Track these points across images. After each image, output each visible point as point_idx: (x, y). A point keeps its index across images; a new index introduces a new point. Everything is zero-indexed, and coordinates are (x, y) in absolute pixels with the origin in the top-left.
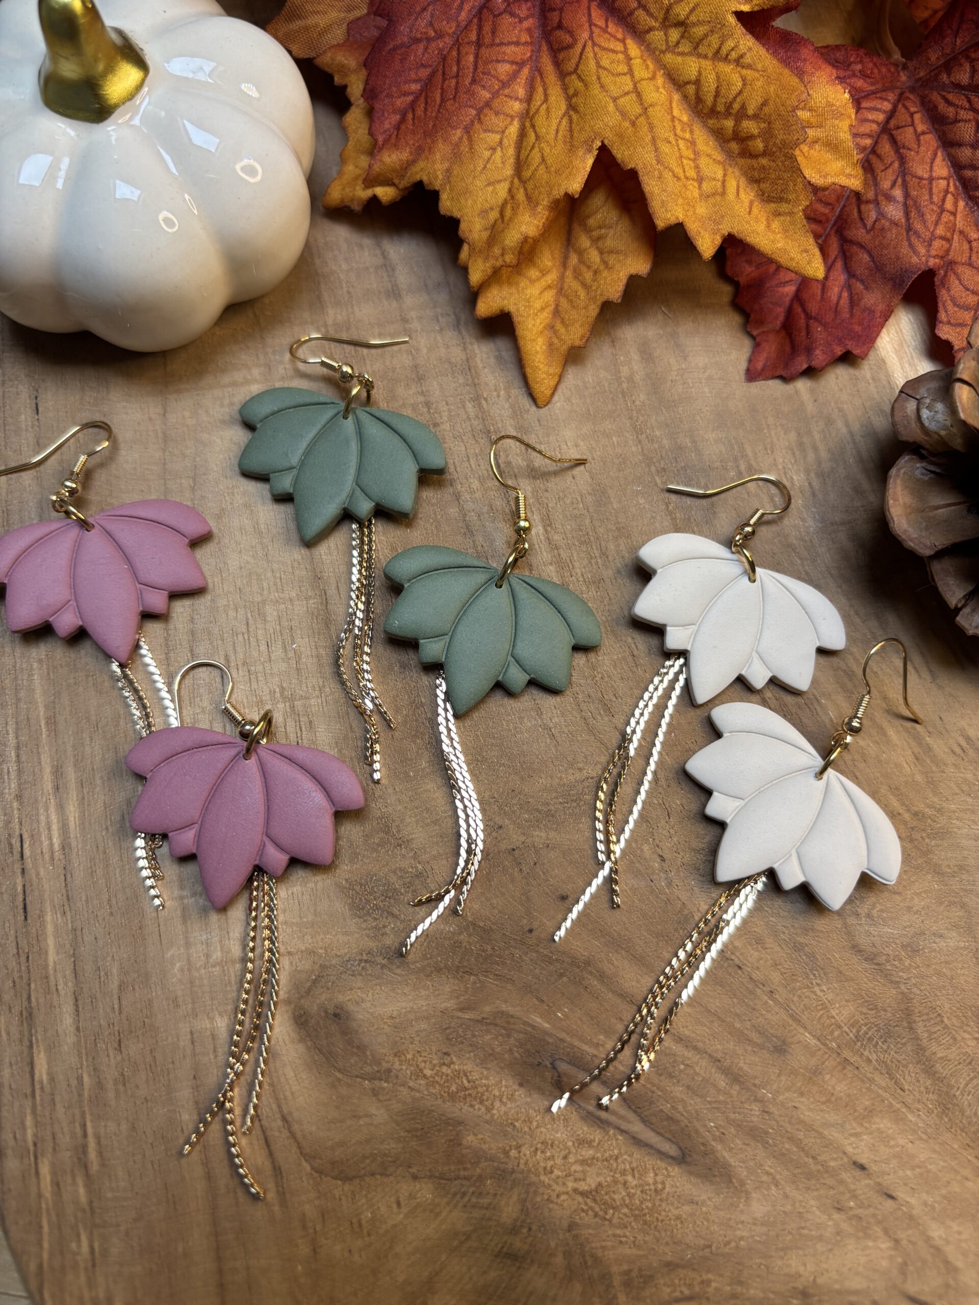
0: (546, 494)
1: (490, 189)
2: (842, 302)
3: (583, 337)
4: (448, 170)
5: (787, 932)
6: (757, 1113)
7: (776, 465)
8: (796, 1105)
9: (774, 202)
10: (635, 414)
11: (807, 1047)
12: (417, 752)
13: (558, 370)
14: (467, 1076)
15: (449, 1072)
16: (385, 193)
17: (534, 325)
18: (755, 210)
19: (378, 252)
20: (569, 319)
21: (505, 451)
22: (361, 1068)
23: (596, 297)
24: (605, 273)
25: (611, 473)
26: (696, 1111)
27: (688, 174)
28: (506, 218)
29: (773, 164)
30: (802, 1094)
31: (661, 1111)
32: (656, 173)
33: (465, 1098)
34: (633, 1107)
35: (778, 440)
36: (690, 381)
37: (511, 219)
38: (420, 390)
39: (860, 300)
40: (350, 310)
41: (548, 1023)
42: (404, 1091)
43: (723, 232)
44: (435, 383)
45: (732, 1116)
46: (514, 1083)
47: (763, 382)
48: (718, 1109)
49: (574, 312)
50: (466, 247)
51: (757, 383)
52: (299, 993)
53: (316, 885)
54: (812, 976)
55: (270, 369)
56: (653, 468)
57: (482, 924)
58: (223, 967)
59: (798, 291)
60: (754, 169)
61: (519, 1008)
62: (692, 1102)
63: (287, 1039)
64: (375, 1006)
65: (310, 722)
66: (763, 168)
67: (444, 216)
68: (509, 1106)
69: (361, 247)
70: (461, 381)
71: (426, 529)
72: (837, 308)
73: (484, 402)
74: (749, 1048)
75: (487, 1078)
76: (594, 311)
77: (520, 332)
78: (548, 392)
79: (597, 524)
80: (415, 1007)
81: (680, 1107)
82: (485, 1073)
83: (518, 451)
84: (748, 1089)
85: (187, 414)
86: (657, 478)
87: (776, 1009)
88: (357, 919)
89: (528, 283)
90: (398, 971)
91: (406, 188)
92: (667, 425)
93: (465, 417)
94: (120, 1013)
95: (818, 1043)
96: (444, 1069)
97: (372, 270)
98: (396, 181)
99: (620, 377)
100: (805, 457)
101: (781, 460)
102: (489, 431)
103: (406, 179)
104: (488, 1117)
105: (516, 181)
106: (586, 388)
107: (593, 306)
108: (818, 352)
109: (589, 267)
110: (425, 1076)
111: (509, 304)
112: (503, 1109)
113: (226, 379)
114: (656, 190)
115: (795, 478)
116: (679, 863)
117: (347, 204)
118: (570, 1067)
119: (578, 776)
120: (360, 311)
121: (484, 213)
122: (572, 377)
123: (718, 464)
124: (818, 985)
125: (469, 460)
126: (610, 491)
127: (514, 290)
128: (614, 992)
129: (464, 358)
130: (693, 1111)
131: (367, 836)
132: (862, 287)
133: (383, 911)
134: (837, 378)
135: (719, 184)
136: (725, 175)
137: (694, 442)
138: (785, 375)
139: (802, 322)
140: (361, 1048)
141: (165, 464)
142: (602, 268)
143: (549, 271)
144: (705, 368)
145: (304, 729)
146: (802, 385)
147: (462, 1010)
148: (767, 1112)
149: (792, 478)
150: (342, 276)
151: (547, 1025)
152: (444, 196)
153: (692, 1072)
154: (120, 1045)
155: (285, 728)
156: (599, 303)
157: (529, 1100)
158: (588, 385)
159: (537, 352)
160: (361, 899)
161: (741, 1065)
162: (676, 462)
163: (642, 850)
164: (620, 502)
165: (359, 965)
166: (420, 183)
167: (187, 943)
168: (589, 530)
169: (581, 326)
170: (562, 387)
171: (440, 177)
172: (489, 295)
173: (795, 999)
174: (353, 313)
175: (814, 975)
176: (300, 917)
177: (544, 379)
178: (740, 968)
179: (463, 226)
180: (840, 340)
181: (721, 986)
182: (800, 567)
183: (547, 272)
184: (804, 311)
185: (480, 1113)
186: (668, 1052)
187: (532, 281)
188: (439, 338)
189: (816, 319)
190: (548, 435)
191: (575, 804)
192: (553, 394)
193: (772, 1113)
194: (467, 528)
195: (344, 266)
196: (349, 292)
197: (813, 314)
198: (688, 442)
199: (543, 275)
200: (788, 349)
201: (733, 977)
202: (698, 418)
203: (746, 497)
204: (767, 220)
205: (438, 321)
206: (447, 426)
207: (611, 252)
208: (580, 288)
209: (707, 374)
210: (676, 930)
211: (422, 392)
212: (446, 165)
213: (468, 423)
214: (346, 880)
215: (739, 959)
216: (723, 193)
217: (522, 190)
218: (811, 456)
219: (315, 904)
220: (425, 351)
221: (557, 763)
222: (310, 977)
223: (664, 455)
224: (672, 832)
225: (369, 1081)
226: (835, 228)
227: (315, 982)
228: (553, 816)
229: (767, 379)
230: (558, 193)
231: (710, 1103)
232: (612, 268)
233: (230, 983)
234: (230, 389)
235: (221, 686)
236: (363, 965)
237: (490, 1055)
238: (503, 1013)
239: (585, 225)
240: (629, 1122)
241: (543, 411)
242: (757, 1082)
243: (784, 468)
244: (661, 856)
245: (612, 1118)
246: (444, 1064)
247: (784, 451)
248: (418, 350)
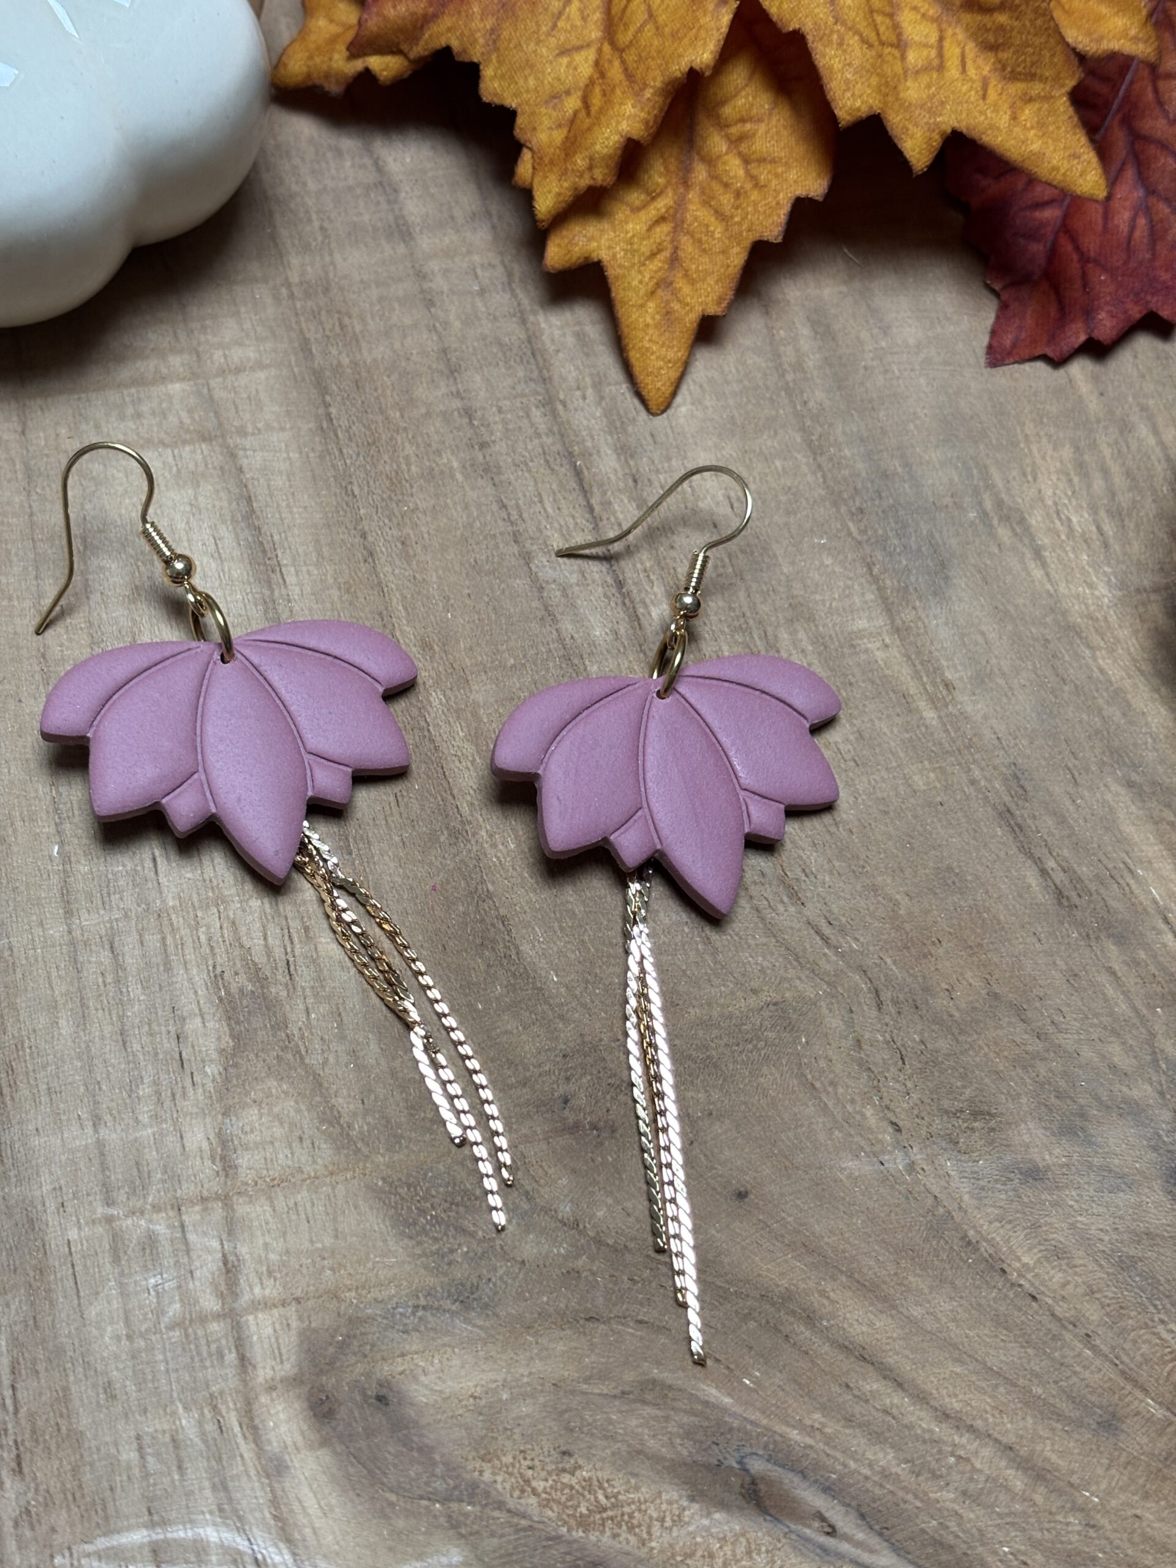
0: (673, 553)
1: (565, 60)
2: (1137, 234)
3: (720, 299)
4: (493, 31)
5: (1107, 1238)
6: (1079, 1528)
7: (1042, 500)
8: (1138, 1512)
9: (1022, 80)
10: (808, 423)
11: (1150, 1420)
12: (487, 973)
13: (681, 354)
14: (601, 1487)
15: (574, 1481)
16: (383, 66)
17: (641, 282)
18: (992, 94)
19: (367, 161)
20: (697, 271)
21: (601, 485)
22: (427, 1484)
23: (741, 233)
24: (755, 196)
25: (776, 518)
26: (980, 1530)
27: (884, 38)
28: (594, 110)
29: (1016, 23)
30: (1146, 1496)
31: (923, 1531)
32: (835, 37)
33: (603, 1525)
34: (877, 1527)
35: (1044, 458)
36: (895, 367)
37: (602, 111)
38: (454, 389)
39: (1166, 231)
40: (327, 259)
41: (729, 1395)
42: (502, 1516)
43: (943, 127)
44: (478, 378)
45: (1038, 1535)
46: (681, 1497)
47: (1016, 366)
48: (1013, 1524)
49: (705, 259)
50: (526, 155)
51: (1005, 368)
52: (316, 1366)
53: (333, 1188)
54: (1151, 1309)
55: (198, 356)
56: (843, 509)
57: (610, 1242)
58: (186, 1330)
59: (1066, 216)
60: (987, 30)
61: (681, 1374)
62: (972, 1516)
63: (299, 1439)
64: (444, 1382)
65: (307, 929)
66: (1001, 28)
67: (489, 105)
68: (675, 1533)
69: (339, 153)
70: (521, 374)
71: (478, 613)
72: (1129, 243)
73: (560, 407)
74: (1059, 1426)
75: (637, 1489)
76: (737, 257)
77: (618, 292)
78: (667, 390)
79: (758, 599)
80: (509, 1379)
81: (952, 1525)
82: (633, 1481)
83: (622, 485)
84: (1060, 1492)
85: (63, 431)
86: (851, 525)
87: (1098, 1362)
88: (406, 1241)
89: (628, 212)
90: (480, 1322)
91: (420, 60)
92: (862, 440)
93: (530, 431)
94: (16, 1411)
95: (1168, 1414)
96: (566, 1478)
97: (359, 191)
98: (404, 47)
99: (781, 365)
100: (1089, 486)
101: (1050, 492)
102: (571, 454)
103: (422, 43)
104: (643, 1553)
105: (607, 48)
106: (728, 383)
107: (736, 250)
108: (1102, 315)
109: (726, 185)
110: (534, 1492)
111: (599, 247)
112: (667, 1538)
113: (125, 373)
114: (837, 65)
115: (1074, 519)
116: (924, 1133)
117: (317, 82)
118: (770, 1466)
119: (753, 1001)
120: (345, 260)
121: (555, 97)
122: (706, 364)
123: (948, 500)
124: (1162, 1322)
125: (541, 502)
126: (775, 546)
127: (606, 225)
128: (833, 1343)
129: (523, 336)
130: (974, 1530)
131: (412, 1107)
132: (1167, 211)
133: (448, 1226)
134: (1135, 357)
135: (933, 53)
136: (941, 39)
137: (907, 465)
138: (1051, 354)
139: (1074, 267)
140: (425, 1451)
141: (31, 515)
142: (748, 186)
143: (662, 192)
144: (918, 346)
145: (296, 940)
146: (1080, 370)
147: (587, 1380)
148: (1093, 1526)
149: (1069, 520)
150: (310, 202)
151: (727, 1400)
152: (488, 73)
153: (968, 1467)
154: (19, 1464)
155: (265, 939)
156: (747, 244)
157: (706, 1522)
158: (730, 377)
159: (647, 326)
160: (410, 1208)
161: (1048, 1454)
162: (880, 497)
163: (863, 1115)
164: (793, 563)
165: (413, 1314)
166: (448, 50)
167: (122, 1294)
168: (745, 609)
169: (717, 282)
170: (689, 381)
171: (481, 41)
172: (565, 233)
173: (1127, 1346)
174: (332, 263)
175: (1155, 1306)
176: (312, 1242)
177: (661, 368)
178: (1034, 1298)
179: (520, 121)
180: (1137, 295)
181: (1006, 1329)
182: (1091, 662)
183: (659, 195)
184: (1077, 248)
185: (627, 1548)
186: (927, 1436)
187: (636, 210)
188: (479, 304)
189: (1096, 262)
190: (669, 459)
191: (750, 1046)
192: (674, 394)
193: (1102, 1527)
194: (546, 609)
195: (312, 185)
196: (322, 228)
197: (1092, 254)
198: (896, 465)
199: (653, 199)
200: (1053, 311)
201: (1025, 1313)
202: (911, 426)
203: (996, 551)
204: (1012, 106)
205: (477, 277)
206: (501, 447)
207: (762, 160)
208: (713, 219)
209: (923, 356)
210: (926, 1240)
211: (458, 392)
212: (489, 23)
213: (536, 441)
214: (383, 1179)
215: (1032, 1284)
216: (941, 68)
217: (617, 63)
218: (1098, 484)
219: (335, 1220)
220: (457, 324)
221: (715, 981)
222: (333, 1337)
223: (859, 486)
224: (909, 1084)
225: (443, 1504)
226: (1120, 116)
227: (342, 1346)
228: (715, 1066)
229: (1023, 361)
230: (679, 68)
231: (1000, 1516)
232: (765, 186)
233: (199, 1354)
234: (133, 390)
235: (152, 874)
236: (420, 1313)
237: (639, 1452)
238: (654, 1382)
239: (718, 117)
240: (872, 1552)
241: (660, 421)
242: (1075, 1479)
243: (1056, 504)
244: (893, 1124)
245: (845, 1547)
246: (564, 1470)
247: (1054, 478)
248: (446, 323)
